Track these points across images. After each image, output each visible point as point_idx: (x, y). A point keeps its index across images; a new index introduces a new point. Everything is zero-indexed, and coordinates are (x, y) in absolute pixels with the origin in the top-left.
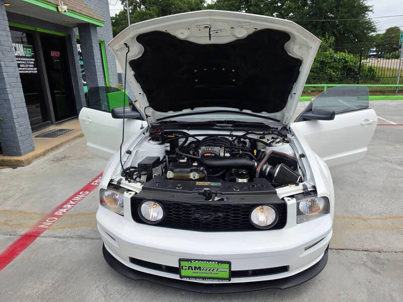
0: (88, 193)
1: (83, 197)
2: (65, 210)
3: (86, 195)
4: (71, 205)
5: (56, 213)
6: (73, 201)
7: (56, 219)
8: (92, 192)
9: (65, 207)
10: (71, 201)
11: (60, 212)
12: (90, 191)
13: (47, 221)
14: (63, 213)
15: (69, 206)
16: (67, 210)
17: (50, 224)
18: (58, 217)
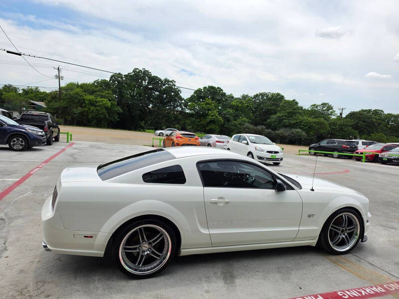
0: (339, 293)
1: (348, 291)
2: (374, 288)
3: (343, 291)
4: (365, 291)
5: (383, 291)
6: (361, 293)
7: (385, 286)
8: (335, 290)
9: (373, 293)
10: (363, 294)
11: (379, 290)
12: (336, 293)
13: (394, 289)
14: (377, 288)
15: (368, 291)
16: (372, 287)
17: (392, 285)
18: (382, 286)
